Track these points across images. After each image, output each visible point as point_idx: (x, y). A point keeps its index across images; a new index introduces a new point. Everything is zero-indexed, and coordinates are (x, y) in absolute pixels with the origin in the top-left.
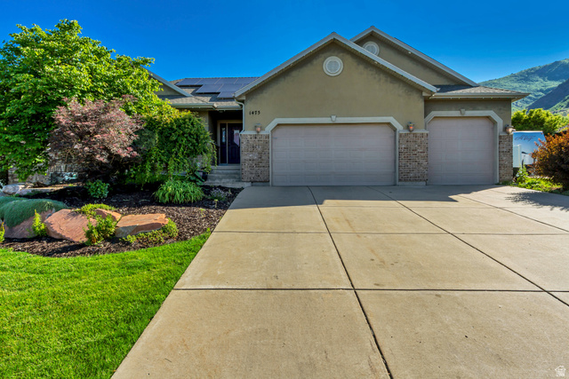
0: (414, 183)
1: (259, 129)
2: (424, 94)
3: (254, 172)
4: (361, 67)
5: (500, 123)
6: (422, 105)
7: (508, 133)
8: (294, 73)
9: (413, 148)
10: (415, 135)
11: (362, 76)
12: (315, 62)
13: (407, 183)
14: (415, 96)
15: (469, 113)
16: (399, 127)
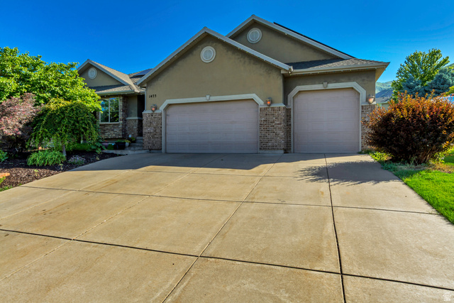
0: (273, 151)
1: (153, 109)
2: (282, 72)
3: (151, 142)
4: (230, 53)
5: (363, 92)
6: (280, 82)
7: (370, 103)
8: (180, 63)
9: (271, 120)
10: (273, 109)
11: (230, 61)
12: (195, 52)
13: (267, 152)
14: (274, 75)
15: (331, 86)
16: (261, 102)
